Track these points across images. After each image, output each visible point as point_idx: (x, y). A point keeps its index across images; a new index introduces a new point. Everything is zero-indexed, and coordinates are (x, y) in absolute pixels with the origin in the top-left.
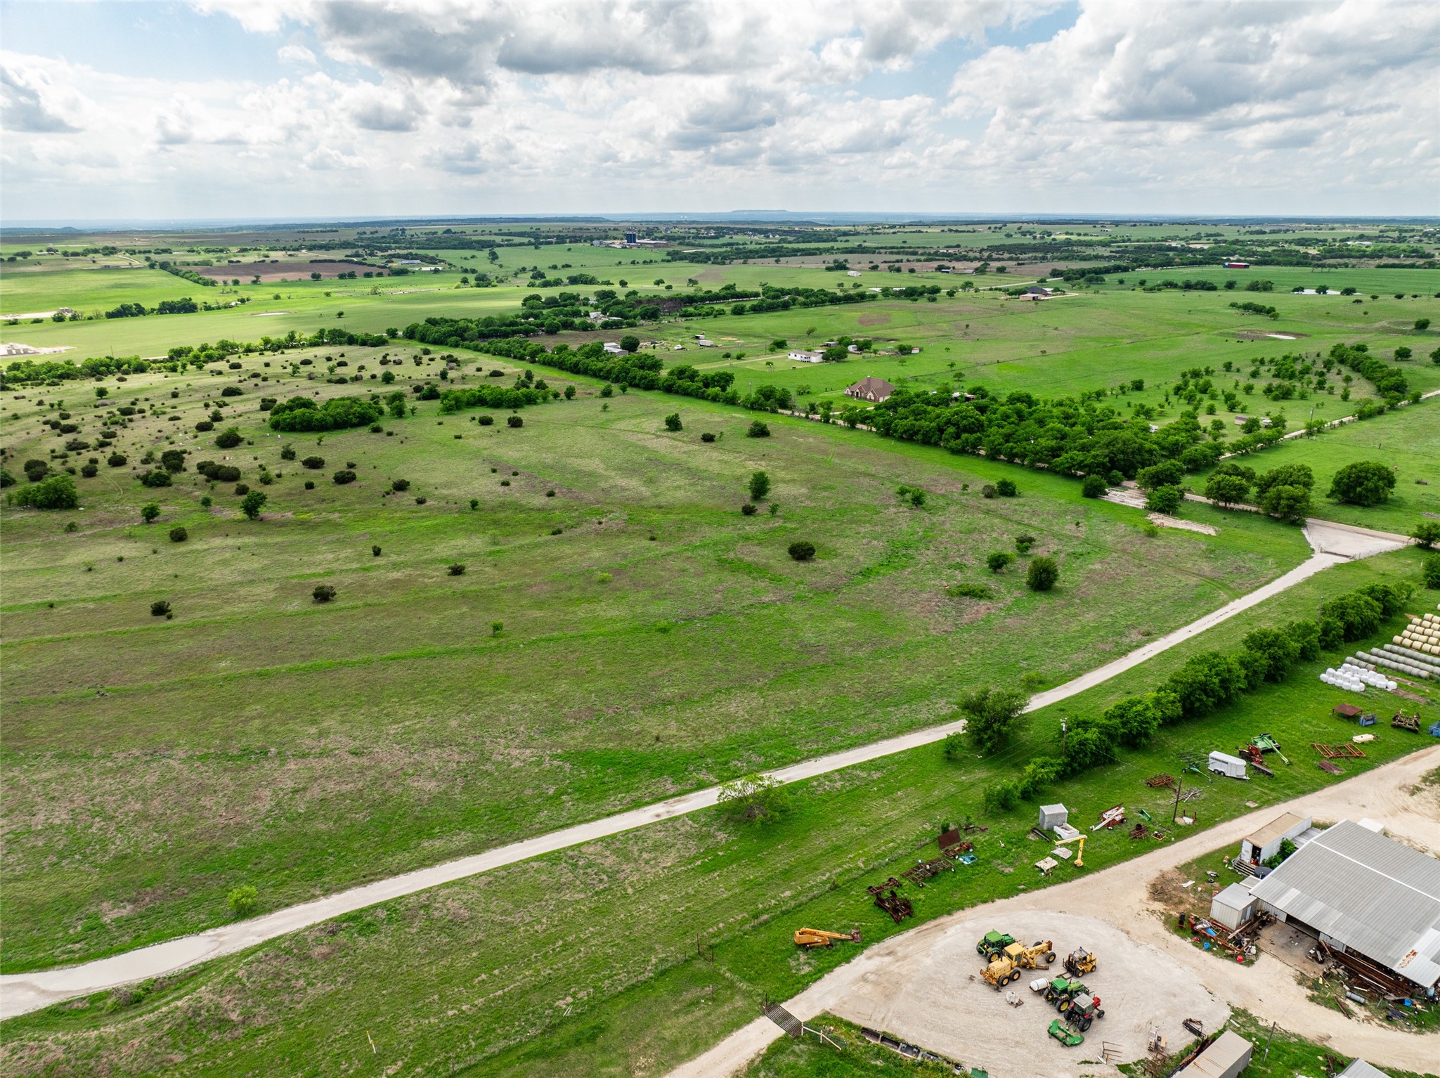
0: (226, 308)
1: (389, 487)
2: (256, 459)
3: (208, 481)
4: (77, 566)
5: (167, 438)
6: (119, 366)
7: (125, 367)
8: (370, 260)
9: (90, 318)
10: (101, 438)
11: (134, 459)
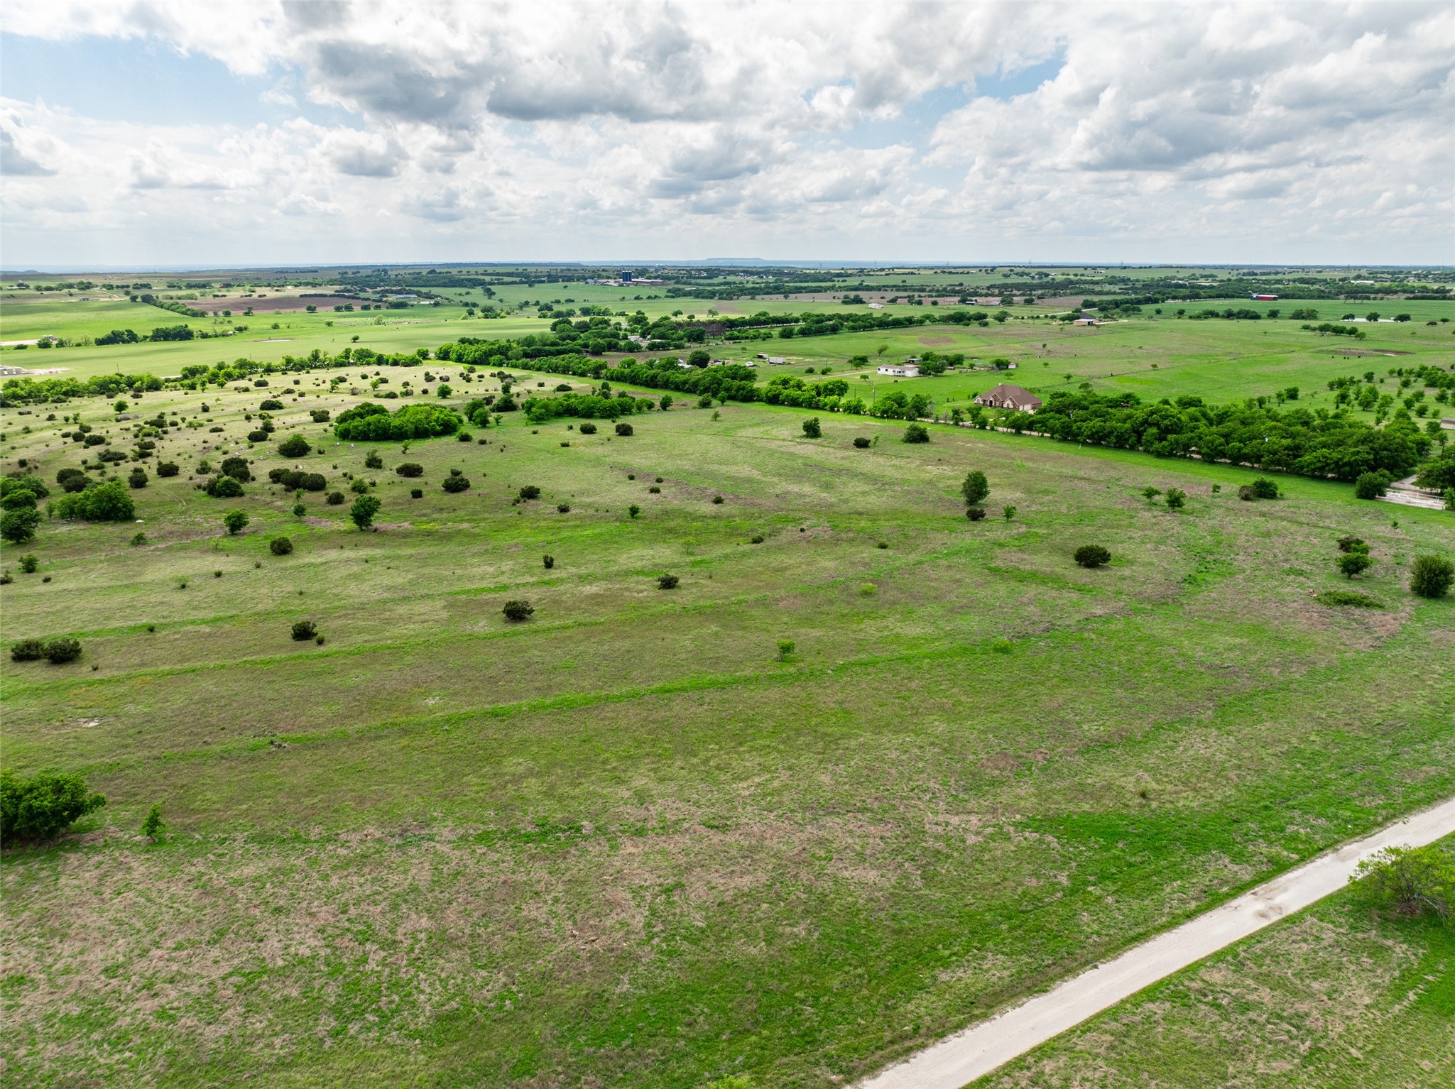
0: (223, 336)
1: (517, 495)
2: (335, 467)
3: (287, 490)
4: (163, 583)
5: (217, 448)
6: (130, 383)
7: (138, 384)
8: (362, 295)
9: (79, 345)
10: (137, 448)
11: (188, 469)
